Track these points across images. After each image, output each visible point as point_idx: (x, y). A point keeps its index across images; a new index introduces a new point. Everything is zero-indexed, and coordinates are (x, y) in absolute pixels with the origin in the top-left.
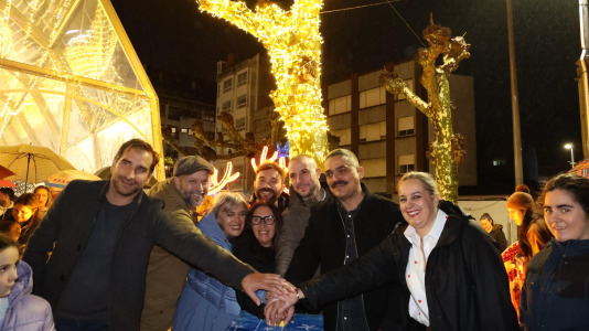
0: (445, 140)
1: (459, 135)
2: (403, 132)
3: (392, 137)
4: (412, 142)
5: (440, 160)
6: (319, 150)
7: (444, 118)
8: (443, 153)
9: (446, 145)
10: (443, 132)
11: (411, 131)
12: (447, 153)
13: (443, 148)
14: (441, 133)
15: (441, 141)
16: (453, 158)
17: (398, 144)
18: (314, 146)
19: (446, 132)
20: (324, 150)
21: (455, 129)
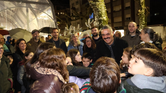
0: (143, 9)
1: (147, 7)
2: (127, 8)
3: (123, 10)
4: (130, 10)
5: (141, 16)
6: (104, 17)
7: (142, 2)
8: (142, 14)
9: (143, 11)
10: (142, 7)
11: (129, 7)
12: (143, 13)
13: (142, 12)
14: (141, 7)
15: (141, 10)
16: (145, 15)
17: (125, 11)
19: (143, 7)
20: (106, 16)
21: (146, 5)
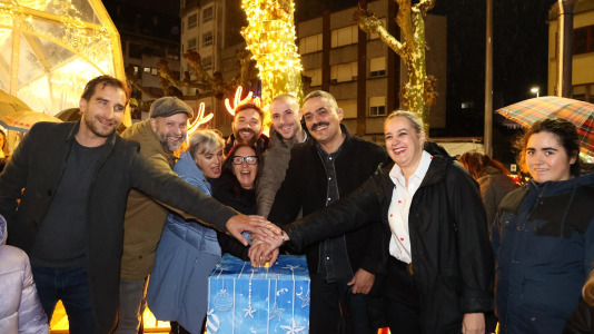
0: (418, 82)
1: (432, 77)
2: (375, 73)
3: (363, 78)
4: (384, 83)
5: (412, 102)
7: (418, 60)
8: (415, 95)
9: (419, 87)
10: (417, 73)
11: (382, 72)
12: (419, 95)
13: (416, 90)
14: (414, 75)
15: (414, 83)
16: (425, 100)
17: (369, 85)
18: (287, 86)
19: (419, 73)
20: (297, 90)
21: (428, 71)
